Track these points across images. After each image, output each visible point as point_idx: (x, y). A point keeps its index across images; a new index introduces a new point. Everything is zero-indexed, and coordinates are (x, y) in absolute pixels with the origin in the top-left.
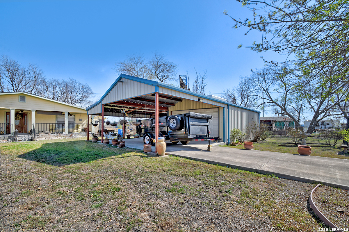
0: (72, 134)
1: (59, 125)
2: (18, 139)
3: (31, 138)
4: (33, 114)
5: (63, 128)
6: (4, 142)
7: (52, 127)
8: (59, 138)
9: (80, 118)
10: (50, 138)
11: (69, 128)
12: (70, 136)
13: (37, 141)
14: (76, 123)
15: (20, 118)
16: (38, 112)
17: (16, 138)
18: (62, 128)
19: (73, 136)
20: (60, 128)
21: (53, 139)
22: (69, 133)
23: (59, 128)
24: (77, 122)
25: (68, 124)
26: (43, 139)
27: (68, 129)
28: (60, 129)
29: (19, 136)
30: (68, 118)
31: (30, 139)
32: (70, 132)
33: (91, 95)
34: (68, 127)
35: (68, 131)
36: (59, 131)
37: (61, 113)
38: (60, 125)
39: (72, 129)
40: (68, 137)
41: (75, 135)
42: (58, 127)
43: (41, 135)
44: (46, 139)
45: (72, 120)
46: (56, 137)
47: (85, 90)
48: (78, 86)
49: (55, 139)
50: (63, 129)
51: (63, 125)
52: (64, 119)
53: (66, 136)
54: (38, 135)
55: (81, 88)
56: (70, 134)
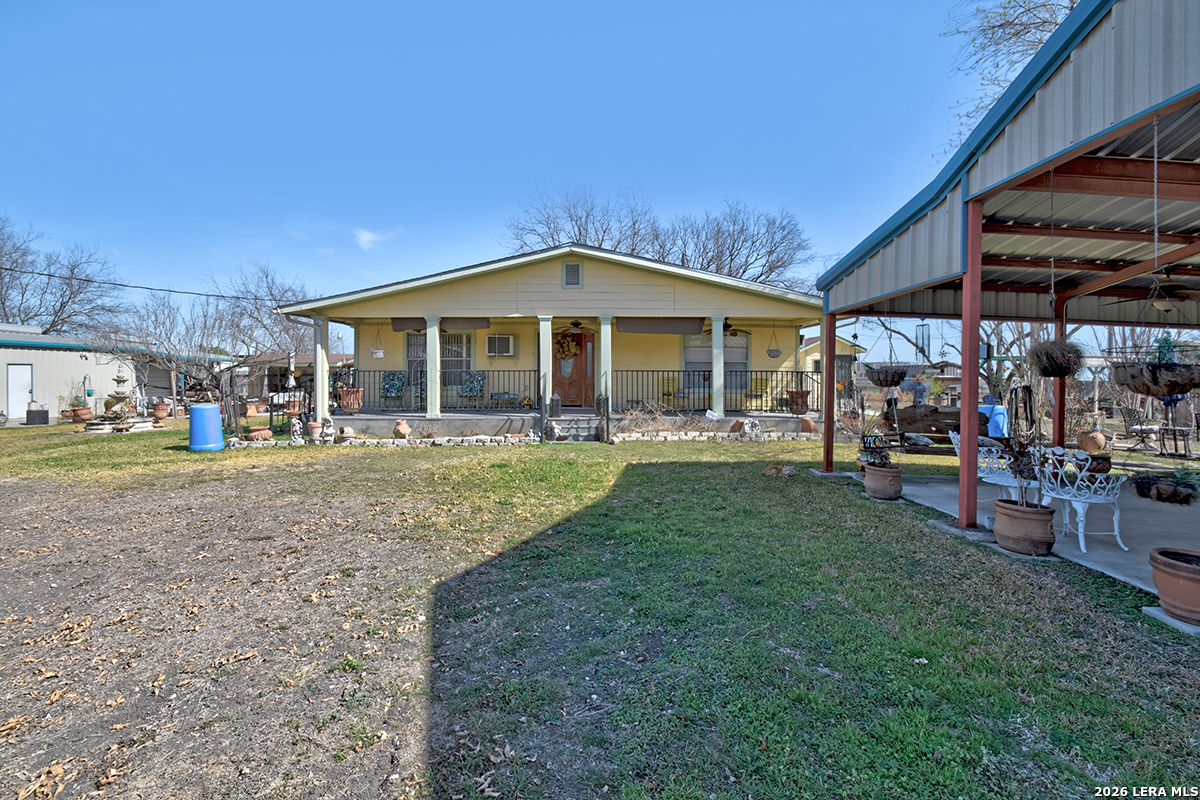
0: (741, 420)
1: (691, 377)
2: (556, 430)
3: (597, 428)
4: (606, 331)
5: (707, 390)
6: (517, 439)
7: (666, 384)
8: (692, 434)
9: (773, 342)
10: (658, 431)
11: (728, 391)
12: (733, 430)
13: (612, 443)
14: (754, 365)
15: (573, 350)
16: (619, 323)
17: (552, 429)
18: (702, 390)
19: (747, 428)
20: (696, 390)
21: (669, 438)
22: (728, 412)
23: (691, 390)
24: (758, 361)
25: (725, 372)
26: (635, 436)
27: (725, 397)
28: (696, 395)
29: (563, 418)
30: (725, 346)
31: (593, 432)
32: (733, 408)
33: (800, 255)
34: (725, 387)
35: (725, 406)
36: (691, 404)
37: (700, 325)
38: (696, 377)
39: (739, 397)
40: (725, 435)
41: (753, 426)
42: (687, 385)
43: (629, 417)
44: (646, 438)
45: (738, 358)
46: (679, 429)
47: (778, 237)
48: (752, 227)
49: (676, 438)
50: (707, 395)
51: (708, 377)
52: (711, 353)
53: (718, 430)
54: (622, 419)
55: (763, 230)
56: (734, 420)
